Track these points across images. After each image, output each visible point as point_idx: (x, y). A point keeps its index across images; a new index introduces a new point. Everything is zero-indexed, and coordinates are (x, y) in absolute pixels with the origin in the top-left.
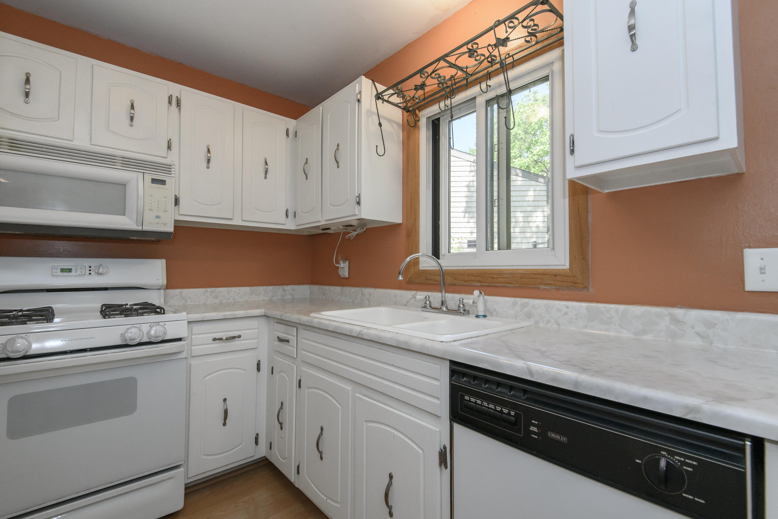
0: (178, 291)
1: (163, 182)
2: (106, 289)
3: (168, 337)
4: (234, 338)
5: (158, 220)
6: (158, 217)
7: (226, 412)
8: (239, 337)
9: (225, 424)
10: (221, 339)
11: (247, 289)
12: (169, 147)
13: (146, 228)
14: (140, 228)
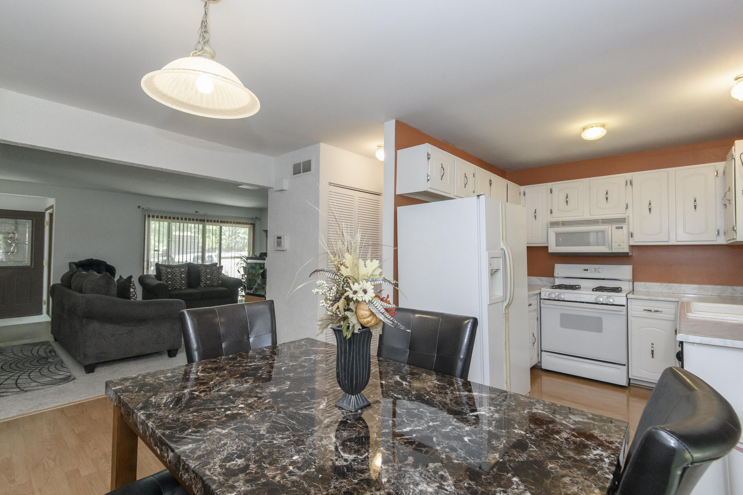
0: (643, 283)
1: (622, 228)
2: (604, 279)
3: (615, 303)
4: (658, 311)
5: (620, 247)
6: (619, 245)
7: (652, 351)
8: (661, 312)
9: (653, 357)
10: (650, 311)
11: (696, 286)
12: (627, 208)
13: (614, 251)
14: (611, 251)
